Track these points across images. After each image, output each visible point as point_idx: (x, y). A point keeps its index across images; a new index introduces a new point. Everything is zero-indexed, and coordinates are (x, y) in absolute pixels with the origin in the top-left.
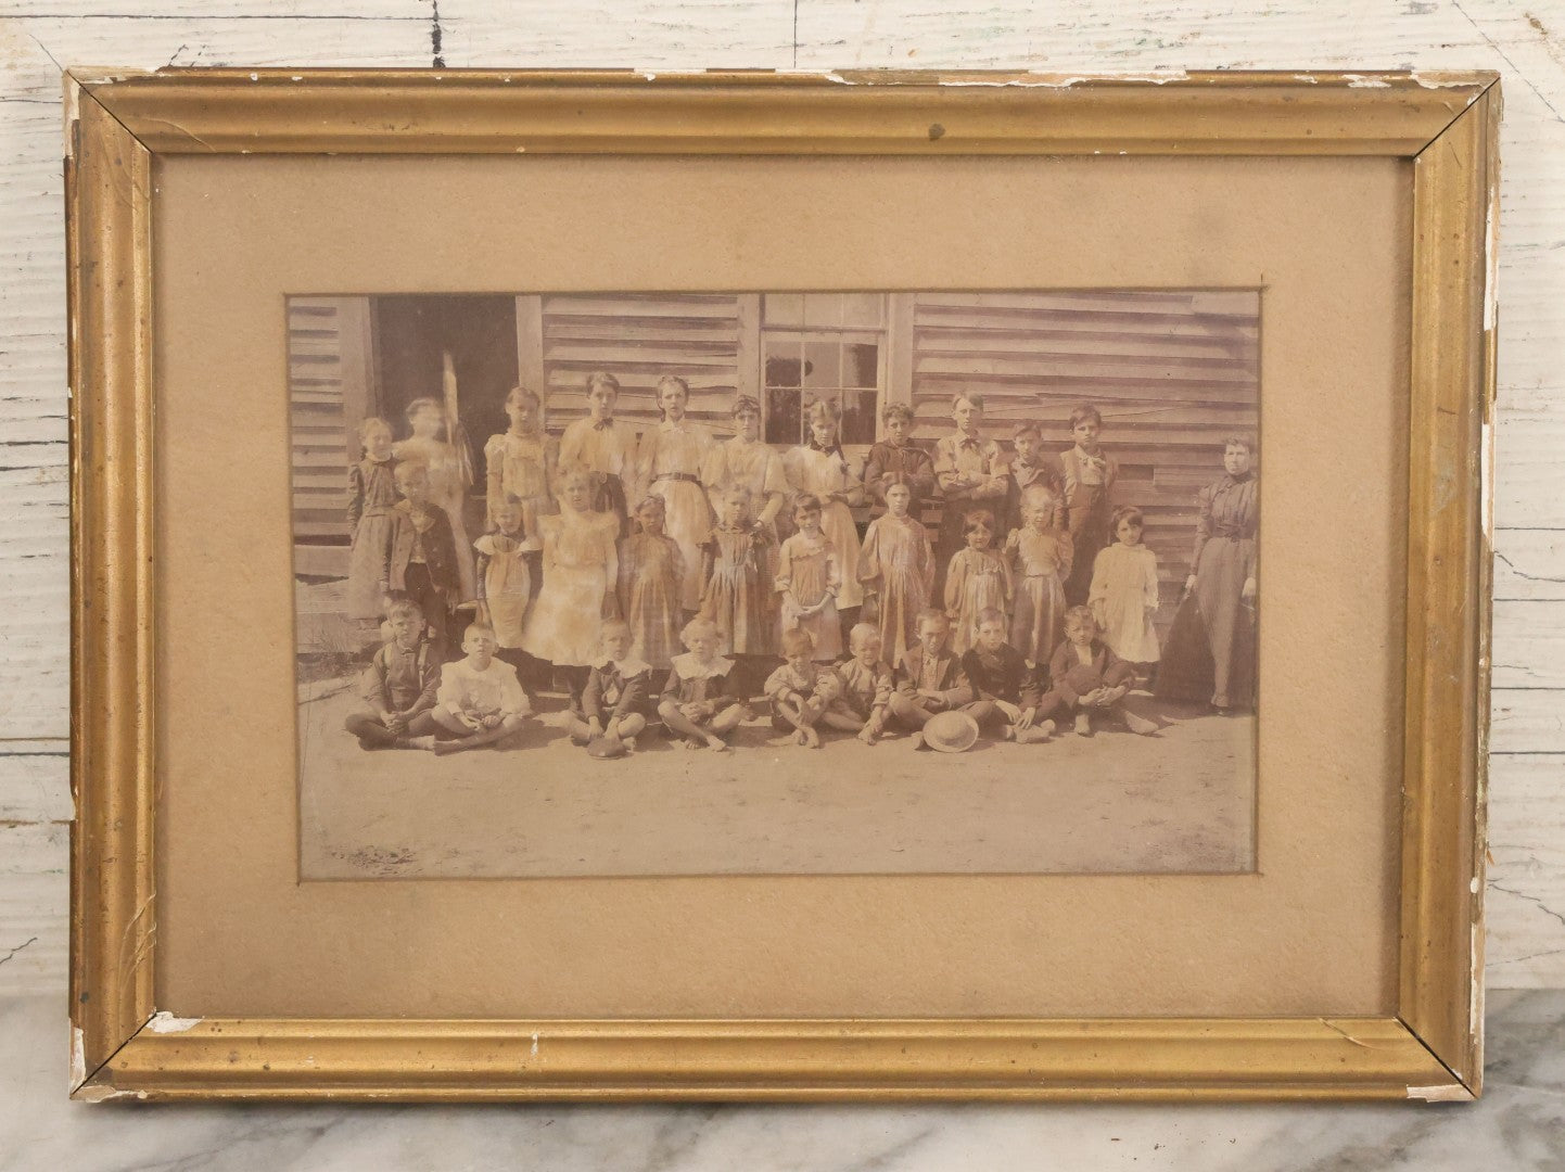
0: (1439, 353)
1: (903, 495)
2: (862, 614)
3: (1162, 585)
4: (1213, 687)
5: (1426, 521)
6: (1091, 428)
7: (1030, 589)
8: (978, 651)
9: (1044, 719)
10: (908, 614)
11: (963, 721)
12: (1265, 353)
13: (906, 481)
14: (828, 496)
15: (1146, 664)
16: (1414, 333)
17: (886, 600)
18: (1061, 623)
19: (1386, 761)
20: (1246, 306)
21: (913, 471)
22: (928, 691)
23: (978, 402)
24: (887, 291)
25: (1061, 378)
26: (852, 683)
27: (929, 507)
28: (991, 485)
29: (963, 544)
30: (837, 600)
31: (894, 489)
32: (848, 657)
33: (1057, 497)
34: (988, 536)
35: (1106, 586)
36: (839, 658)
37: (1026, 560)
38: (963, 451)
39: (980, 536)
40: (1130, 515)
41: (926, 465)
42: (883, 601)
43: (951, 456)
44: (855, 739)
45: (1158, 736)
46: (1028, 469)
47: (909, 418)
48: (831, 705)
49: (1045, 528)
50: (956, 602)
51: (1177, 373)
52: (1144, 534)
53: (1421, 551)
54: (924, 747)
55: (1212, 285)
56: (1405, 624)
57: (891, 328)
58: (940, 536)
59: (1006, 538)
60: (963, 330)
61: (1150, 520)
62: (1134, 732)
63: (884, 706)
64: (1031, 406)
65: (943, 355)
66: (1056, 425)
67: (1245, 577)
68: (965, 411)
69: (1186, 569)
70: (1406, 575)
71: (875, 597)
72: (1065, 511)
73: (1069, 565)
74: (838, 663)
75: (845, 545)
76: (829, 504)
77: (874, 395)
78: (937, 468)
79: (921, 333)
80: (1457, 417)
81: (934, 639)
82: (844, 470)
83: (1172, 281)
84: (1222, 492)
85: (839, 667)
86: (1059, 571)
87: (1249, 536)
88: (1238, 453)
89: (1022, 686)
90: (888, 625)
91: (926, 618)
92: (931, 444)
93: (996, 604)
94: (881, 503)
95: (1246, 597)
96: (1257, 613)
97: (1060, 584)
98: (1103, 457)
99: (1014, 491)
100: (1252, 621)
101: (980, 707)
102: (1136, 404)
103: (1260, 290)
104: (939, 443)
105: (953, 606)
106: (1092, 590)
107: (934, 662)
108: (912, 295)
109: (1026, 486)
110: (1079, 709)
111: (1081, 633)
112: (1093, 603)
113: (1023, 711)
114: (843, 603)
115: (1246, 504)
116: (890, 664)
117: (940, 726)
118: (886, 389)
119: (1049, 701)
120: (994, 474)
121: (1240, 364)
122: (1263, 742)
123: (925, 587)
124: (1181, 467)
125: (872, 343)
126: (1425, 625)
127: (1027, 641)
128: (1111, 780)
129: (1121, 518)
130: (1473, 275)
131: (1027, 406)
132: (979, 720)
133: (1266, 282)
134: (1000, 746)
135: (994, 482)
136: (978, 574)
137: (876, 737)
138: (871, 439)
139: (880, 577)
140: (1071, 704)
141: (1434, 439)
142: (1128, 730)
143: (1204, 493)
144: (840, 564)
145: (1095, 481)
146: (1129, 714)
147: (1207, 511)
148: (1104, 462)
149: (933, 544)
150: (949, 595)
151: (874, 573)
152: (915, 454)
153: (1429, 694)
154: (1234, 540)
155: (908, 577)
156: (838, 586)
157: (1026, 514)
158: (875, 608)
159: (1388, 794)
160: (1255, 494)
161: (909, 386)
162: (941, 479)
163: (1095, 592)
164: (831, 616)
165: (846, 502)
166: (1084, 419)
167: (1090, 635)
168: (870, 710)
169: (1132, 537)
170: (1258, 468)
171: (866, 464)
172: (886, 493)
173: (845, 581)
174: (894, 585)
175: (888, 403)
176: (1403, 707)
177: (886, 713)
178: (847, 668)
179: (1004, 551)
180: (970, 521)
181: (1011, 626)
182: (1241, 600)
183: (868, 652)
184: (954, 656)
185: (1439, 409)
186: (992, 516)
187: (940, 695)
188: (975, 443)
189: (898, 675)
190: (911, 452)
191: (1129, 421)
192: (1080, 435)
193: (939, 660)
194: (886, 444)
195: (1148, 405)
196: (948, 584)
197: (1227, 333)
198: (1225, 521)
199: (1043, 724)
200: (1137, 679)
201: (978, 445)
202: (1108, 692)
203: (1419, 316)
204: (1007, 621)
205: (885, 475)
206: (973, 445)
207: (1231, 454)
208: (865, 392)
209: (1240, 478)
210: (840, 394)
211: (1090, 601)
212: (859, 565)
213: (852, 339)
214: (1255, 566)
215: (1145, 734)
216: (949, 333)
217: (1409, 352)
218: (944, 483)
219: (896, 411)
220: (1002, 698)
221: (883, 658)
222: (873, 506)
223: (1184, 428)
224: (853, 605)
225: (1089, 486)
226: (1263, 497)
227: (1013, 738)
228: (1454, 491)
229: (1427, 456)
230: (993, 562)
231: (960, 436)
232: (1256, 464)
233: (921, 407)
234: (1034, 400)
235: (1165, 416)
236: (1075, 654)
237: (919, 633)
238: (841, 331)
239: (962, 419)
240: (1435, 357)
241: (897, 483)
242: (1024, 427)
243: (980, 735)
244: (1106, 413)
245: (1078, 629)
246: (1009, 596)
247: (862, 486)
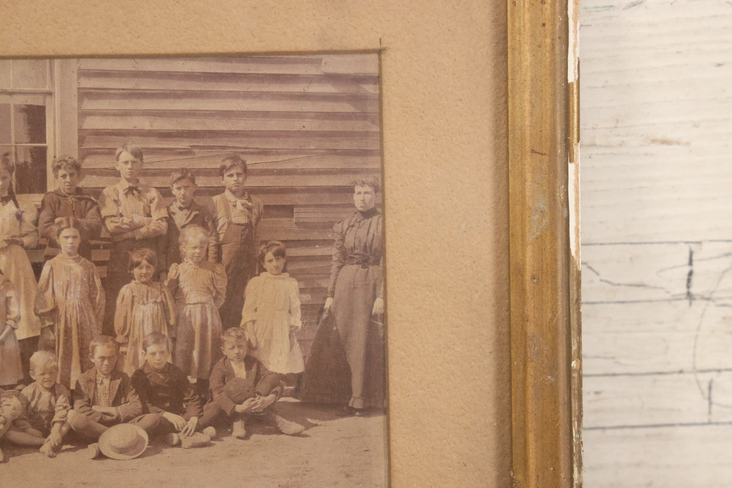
0: (531, 102)
1: (74, 237)
2: (40, 342)
3: (304, 307)
4: (350, 391)
5: (523, 246)
6: (238, 175)
7: (190, 316)
8: (146, 371)
9: (205, 426)
10: (81, 341)
11: (136, 431)
12: (385, 106)
13: (77, 225)
14: (6, 241)
15: (292, 374)
16: (509, 87)
17: (62, 331)
18: (218, 343)
19: (497, 448)
20: (369, 66)
21: (83, 217)
22: (102, 407)
23: (138, 154)
24: (51, 58)
25: (211, 132)
26: (33, 404)
27: (97, 247)
28: (152, 227)
29: (130, 278)
30: (17, 332)
31: (65, 233)
32: (28, 381)
33: (211, 235)
34: (152, 270)
35: (256, 310)
36: (20, 382)
37: (185, 290)
38: (127, 197)
39: (144, 271)
40: (275, 249)
41: (93, 210)
42: (59, 331)
43: (116, 202)
44: (37, 454)
45: (306, 436)
46: (185, 211)
47: (76, 169)
48: (14, 424)
49: (201, 263)
50: (124, 329)
51: (310, 125)
52: (287, 265)
53: (521, 272)
54: (100, 456)
55: (338, 48)
56: (509, 333)
57: (57, 90)
58: (108, 272)
59: (167, 271)
60: (121, 91)
61: (292, 252)
62: (283, 433)
63: (63, 423)
64: (185, 157)
65: (105, 114)
66: (208, 173)
67: (374, 298)
68: (126, 163)
69: (322, 293)
70: (509, 291)
71: (52, 328)
72: (219, 247)
73: (224, 293)
74: (19, 387)
75: (22, 282)
76: (6, 247)
77: (43, 151)
78: (104, 213)
79: (85, 94)
80: (546, 158)
81: (106, 362)
82: (19, 217)
83: (302, 47)
84: (353, 226)
85: (20, 390)
86: (215, 299)
87: (376, 262)
88: (366, 193)
89: (185, 399)
90: (64, 352)
91: (97, 343)
92: (98, 192)
93: (160, 329)
94: (54, 245)
95: (376, 315)
96: (385, 327)
97: (216, 309)
98: (249, 200)
99: (173, 231)
100: (382, 335)
101: (149, 419)
102: (277, 153)
103: (380, 52)
104: (105, 191)
105: (122, 333)
106: (244, 314)
107: (107, 382)
108: (75, 60)
109: (183, 227)
110: (236, 416)
111: (236, 350)
112: (245, 324)
113: (187, 420)
114: (22, 334)
115: (374, 235)
116: (67, 385)
117: (113, 437)
118: (55, 145)
119: (210, 410)
120: (155, 216)
121: (364, 116)
122: (393, 437)
123: (97, 316)
124: (317, 206)
125: (40, 104)
126: (526, 334)
127: (188, 360)
128: (265, 476)
129: (268, 251)
130: (557, 36)
131: (182, 157)
132: (148, 430)
133: (384, 45)
134: (168, 452)
135: (155, 223)
136: (144, 304)
137: (56, 450)
138: (42, 188)
139: (55, 310)
140: (228, 413)
141: (529, 176)
142: (279, 432)
143: (337, 228)
144: (18, 300)
145: (243, 220)
146: (279, 419)
147: (341, 243)
148: (250, 204)
149: (102, 279)
150: (118, 323)
151: (50, 307)
152: (84, 201)
153: (530, 391)
154: (364, 267)
155: (81, 308)
156: (17, 319)
157: (184, 250)
158: (52, 337)
159: (500, 477)
160: (380, 227)
161: (76, 142)
162: (107, 222)
163: (247, 316)
164: (11, 345)
165: (22, 245)
166: (231, 167)
167: (243, 352)
168: (50, 426)
169: (277, 268)
170: (383, 205)
171: (40, 211)
172: (58, 235)
173: (23, 313)
174: (68, 316)
175: (57, 156)
176: (510, 403)
177: (64, 429)
178: (27, 391)
179: (166, 283)
180: (135, 258)
181: (174, 348)
182: (372, 317)
183: (47, 376)
184: (124, 375)
185: (533, 151)
186: (154, 253)
187: (113, 410)
188: (136, 190)
189: (74, 395)
190: (80, 199)
191: (271, 167)
192: (229, 181)
193: (111, 380)
194: (57, 193)
195: (286, 154)
196: (117, 313)
197: (352, 89)
198: (356, 251)
199: (205, 431)
200: (286, 388)
201: (139, 192)
202: (261, 400)
203: (513, 71)
204: (170, 343)
205: (57, 220)
206: (135, 192)
207: (360, 193)
208: (35, 147)
209: (368, 214)
210: (13, 149)
211: (242, 323)
212: (36, 301)
213: (20, 100)
214: (382, 288)
215: (294, 435)
216: (109, 94)
217: (506, 102)
218: (110, 225)
219: (65, 164)
220: (168, 410)
221: (62, 381)
222: (47, 248)
223: (318, 172)
224: (31, 335)
225: (239, 224)
226: (387, 230)
227: (179, 444)
228: (546, 221)
229: (523, 191)
230: (156, 292)
231: (123, 185)
232: (381, 202)
233: (87, 160)
234: (187, 152)
235: (301, 163)
236: (231, 369)
237: (93, 357)
238: (11, 94)
239: (124, 169)
240: (528, 107)
241: (69, 227)
242: (179, 175)
243: (150, 444)
244: (250, 161)
245: (233, 348)
246: (172, 322)
247: (37, 231)
